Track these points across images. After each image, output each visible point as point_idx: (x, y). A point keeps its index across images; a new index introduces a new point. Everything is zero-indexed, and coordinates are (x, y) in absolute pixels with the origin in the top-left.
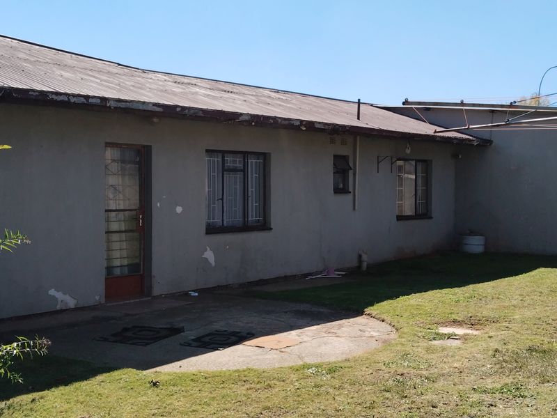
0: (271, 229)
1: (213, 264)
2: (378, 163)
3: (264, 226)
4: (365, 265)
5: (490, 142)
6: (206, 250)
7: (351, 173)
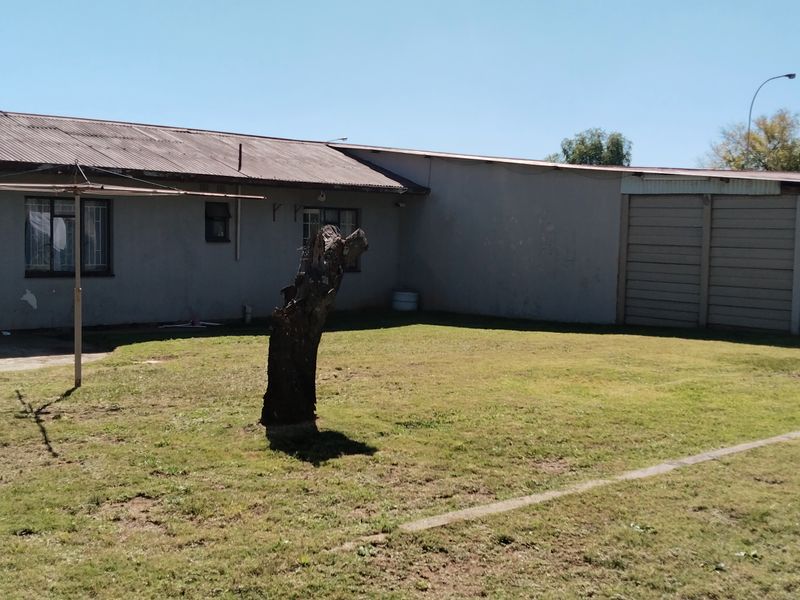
0: (113, 275)
1: (35, 307)
2: (274, 211)
3: (106, 272)
4: (249, 317)
5: (428, 190)
6: (25, 293)
7: (231, 222)
